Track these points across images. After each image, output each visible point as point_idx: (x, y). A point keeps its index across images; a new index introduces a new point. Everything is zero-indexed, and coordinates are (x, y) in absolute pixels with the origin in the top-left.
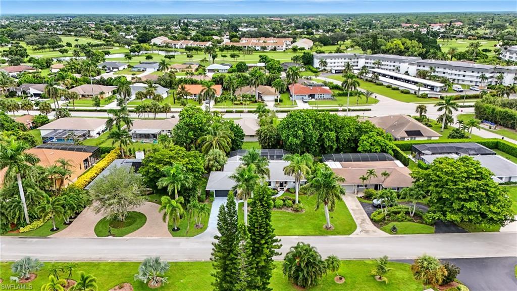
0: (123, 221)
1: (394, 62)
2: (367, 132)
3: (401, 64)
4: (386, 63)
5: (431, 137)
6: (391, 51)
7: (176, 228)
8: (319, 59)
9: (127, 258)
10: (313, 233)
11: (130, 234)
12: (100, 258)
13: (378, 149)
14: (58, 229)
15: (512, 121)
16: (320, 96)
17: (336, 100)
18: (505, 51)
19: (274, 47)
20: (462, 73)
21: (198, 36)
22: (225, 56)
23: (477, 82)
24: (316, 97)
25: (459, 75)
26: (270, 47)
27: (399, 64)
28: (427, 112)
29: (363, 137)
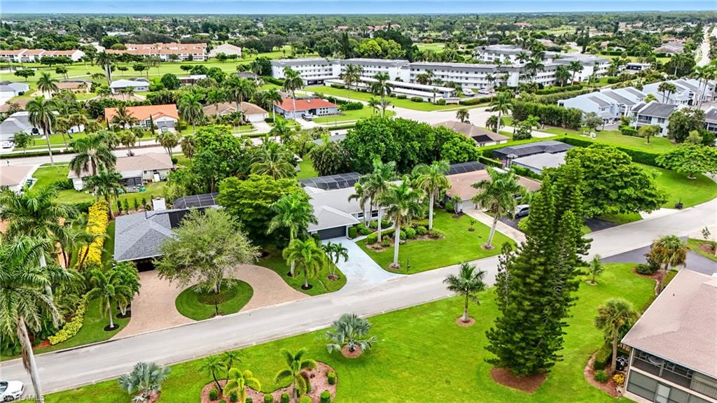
0: (218, 293)
1: (380, 67)
2: (448, 139)
3: (390, 68)
4: (369, 69)
5: (499, 141)
6: (366, 54)
7: (307, 286)
8: (283, 66)
9: (276, 335)
10: (478, 256)
11: (245, 307)
12: (236, 345)
13: (465, 158)
14: (116, 327)
15: (559, 118)
16: (323, 110)
17: (345, 115)
18: (483, 51)
19: (188, 55)
20: (464, 75)
21: (48, 43)
22: (125, 69)
23: (481, 84)
24: (318, 112)
25: (461, 78)
26: (182, 55)
27: (386, 70)
28: (469, 116)
29: (445, 146)
